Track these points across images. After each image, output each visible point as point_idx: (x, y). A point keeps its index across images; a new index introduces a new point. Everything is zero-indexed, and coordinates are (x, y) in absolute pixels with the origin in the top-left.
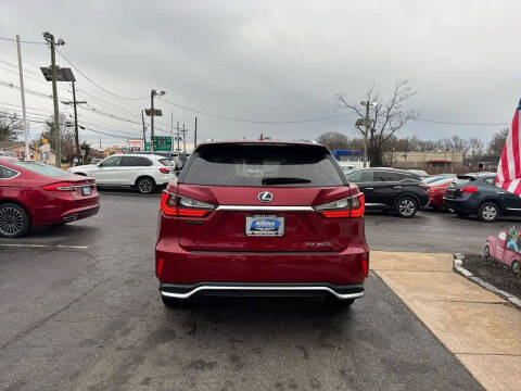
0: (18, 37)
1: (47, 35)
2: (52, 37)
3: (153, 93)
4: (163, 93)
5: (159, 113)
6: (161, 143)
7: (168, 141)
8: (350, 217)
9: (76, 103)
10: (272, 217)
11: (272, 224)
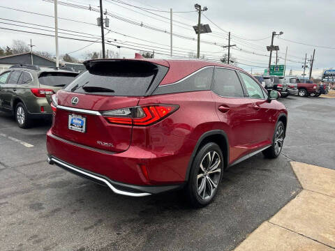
0: (171, 10)
1: (197, 6)
2: (200, 6)
3: (274, 34)
4: (281, 33)
5: (277, 48)
6: (276, 70)
7: (281, 69)
8: (133, 125)
9: (229, 46)
10: (80, 117)
11: (80, 122)
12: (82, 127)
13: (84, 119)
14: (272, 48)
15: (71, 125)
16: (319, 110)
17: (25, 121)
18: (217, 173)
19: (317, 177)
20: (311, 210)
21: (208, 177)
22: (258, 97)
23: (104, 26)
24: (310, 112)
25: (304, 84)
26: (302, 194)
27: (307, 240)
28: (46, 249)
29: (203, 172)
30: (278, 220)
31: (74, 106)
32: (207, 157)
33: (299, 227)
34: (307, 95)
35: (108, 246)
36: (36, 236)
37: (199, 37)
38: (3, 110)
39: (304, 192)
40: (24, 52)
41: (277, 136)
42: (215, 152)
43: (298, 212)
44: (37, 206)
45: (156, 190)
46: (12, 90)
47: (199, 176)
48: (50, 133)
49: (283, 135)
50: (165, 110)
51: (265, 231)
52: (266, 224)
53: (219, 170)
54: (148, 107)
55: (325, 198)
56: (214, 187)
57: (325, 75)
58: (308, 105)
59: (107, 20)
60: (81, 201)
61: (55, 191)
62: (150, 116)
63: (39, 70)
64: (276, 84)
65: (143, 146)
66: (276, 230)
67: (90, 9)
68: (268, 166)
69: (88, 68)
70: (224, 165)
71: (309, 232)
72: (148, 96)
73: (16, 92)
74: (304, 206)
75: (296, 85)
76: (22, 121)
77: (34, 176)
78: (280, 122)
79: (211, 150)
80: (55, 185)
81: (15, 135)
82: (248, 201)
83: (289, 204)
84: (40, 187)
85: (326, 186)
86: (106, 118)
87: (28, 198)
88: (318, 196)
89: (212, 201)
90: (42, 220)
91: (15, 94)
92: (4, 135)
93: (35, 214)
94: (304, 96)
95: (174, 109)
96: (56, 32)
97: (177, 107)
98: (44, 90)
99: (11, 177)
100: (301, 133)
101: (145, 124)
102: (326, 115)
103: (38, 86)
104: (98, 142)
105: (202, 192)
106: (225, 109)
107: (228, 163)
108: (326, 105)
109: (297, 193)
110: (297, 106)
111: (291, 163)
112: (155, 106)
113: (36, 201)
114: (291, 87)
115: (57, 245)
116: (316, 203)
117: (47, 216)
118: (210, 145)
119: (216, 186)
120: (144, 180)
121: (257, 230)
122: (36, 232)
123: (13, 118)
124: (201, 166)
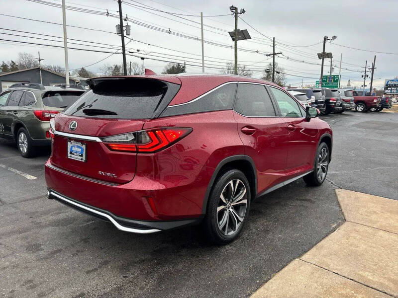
0: (202, 13)
1: (233, 8)
2: (236, 9)
3: (326, 39)
4: (334, 37)
5: (329, 55)
6: (329, 81)
7: (335, 79)
8: (137, 152)
9: (274, 54)
10: (79, 144)
11: (80, 150)
12: (82, 156)
13: (84, 147)
14: (323, 55)
15: (71, 153)
16: (378, 127)
17: (28, 149)
18: (243, 204)
19: (364, 207)
20: (351, 245)
21: (231, 210)
22: (294, 114)
23: (125, 34)
24: (368, 130)
25: (362, 97)
26: (344, 227)
27: (342, 279)
28: (41, 295)
29: (224, 204)
30: (311, 257)
31: (72, 131)
32: (229, 186)
33: (334, 264)
34: (367, 110)
35: (112, 290)
36: (31, 281)
37: (236, 45)
38: (4, 136)
39: (346, 224)
40: (32, 67)
41: (320, 159)
42: (238, 181)
43: (336, 247)
44: (34, 248)
45: (168, 226)
46: (13, 113)
47: (219, 209)
48: (49, 164)
49: (329, 159)
50: (174, 133)
51: (294, 270)
52: (296, 261)
53: (245, 201)
54: (154, 131)
55: (370, 230)
56: (239, 221)
57: (387, 86)
58: (367, 122)
59: (128, 27)
60: (86, 241)
61: (57, 230)
62: (156, 141)
63: (44, 89)
64: (328, 98)
65: (152, 176)
66: (307, 269)
67: (108, 14)
68: (309, 196)
69: (92, 87)
70: (252, 195)
71: (346, 270)
72: (154, 119)
73: (17, 115)
74: (344, 240)
75: (352, 98)
76: (24, 149)
77: (34, 213)
78: (323, 144)
79: (234, 178)
80: (57, 223)
81: (16, 166)
82: (279, 236)
83: (327, 239)
84: (40, 226)
85: (374, 217)
86: (107, 145)
87: (26, 238)
88: (361, 229)
89: (237, 237)
90: (39, 263)
91: (16, 117)
92: (4, 166)
93: (31, 256)
94: (363, 112)
95: (185, 132)
96: (65, 42)
97: (190, 130)
98: (50, 112)
99: (8, 215)
100: (353, 155)
101: (151, 150)
102: (386, 134)
103: (42, 108)
104: (100, 172)
105: (225, 227)
106: (250, 131)
107: (257, 193)
108: (389, 121)
109: (339, 225)
110: (353, 123)
111: (337, 191)
112: (162, 130)
113: (34, 242)
114: (347, 102)
115: (53, 290)
116: (358, 237)
117: (45, 259)
118: (232, 172)
119: (241, 220)
120: (152, 215)
121: (286, 269)
122: (31, 277)
123: (14, 146)
124: (222, 197)
